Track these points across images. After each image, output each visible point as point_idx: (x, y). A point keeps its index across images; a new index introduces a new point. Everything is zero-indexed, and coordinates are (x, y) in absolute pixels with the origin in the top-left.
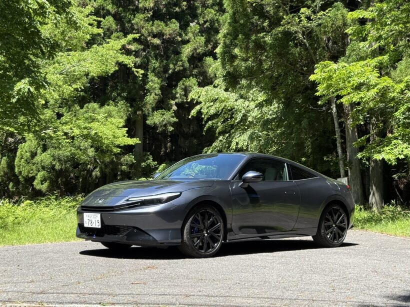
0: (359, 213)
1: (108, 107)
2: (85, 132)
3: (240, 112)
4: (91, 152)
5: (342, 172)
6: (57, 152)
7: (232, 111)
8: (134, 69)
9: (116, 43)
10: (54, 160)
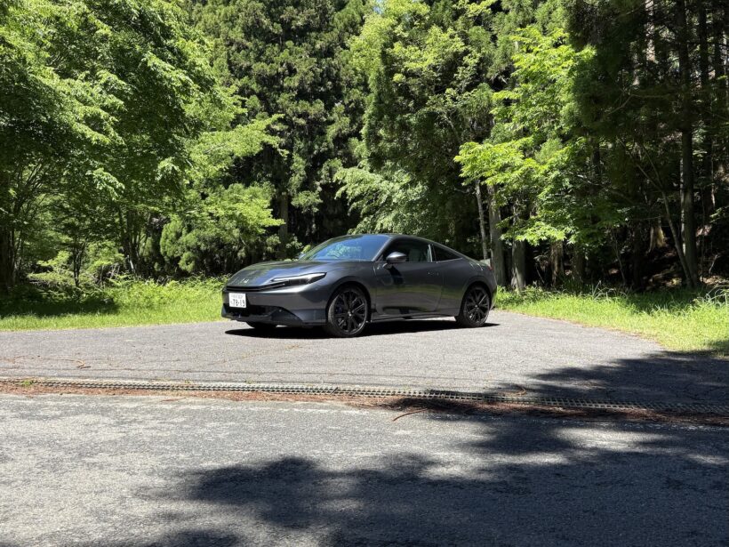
0: (501, 294)
1: (253, 188)
2: (230, 212)
3: (385, 193)
4: (236, 233)
5: (485, 253)
6: (202, 233)
7: (376, 193)
8: (279, 150)
9: (261, 123)
10: (199, 240)
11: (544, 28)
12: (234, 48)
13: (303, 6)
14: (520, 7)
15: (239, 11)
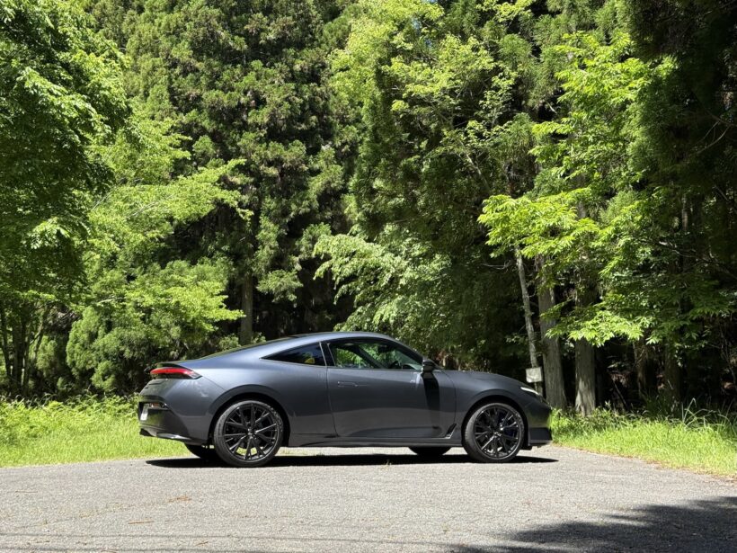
1: (202, 267)
2: (163, 301)
3: (389, 271)
4: (175, 332)
6: (126, 333)
7: (376, 271)
8: (239, 210)
9: (211, 173)
10: (123, 344)
11: (608, 36)
12: (178, 71)
13: (276, 12)
14: (573, 7)
15: (187, 20)
